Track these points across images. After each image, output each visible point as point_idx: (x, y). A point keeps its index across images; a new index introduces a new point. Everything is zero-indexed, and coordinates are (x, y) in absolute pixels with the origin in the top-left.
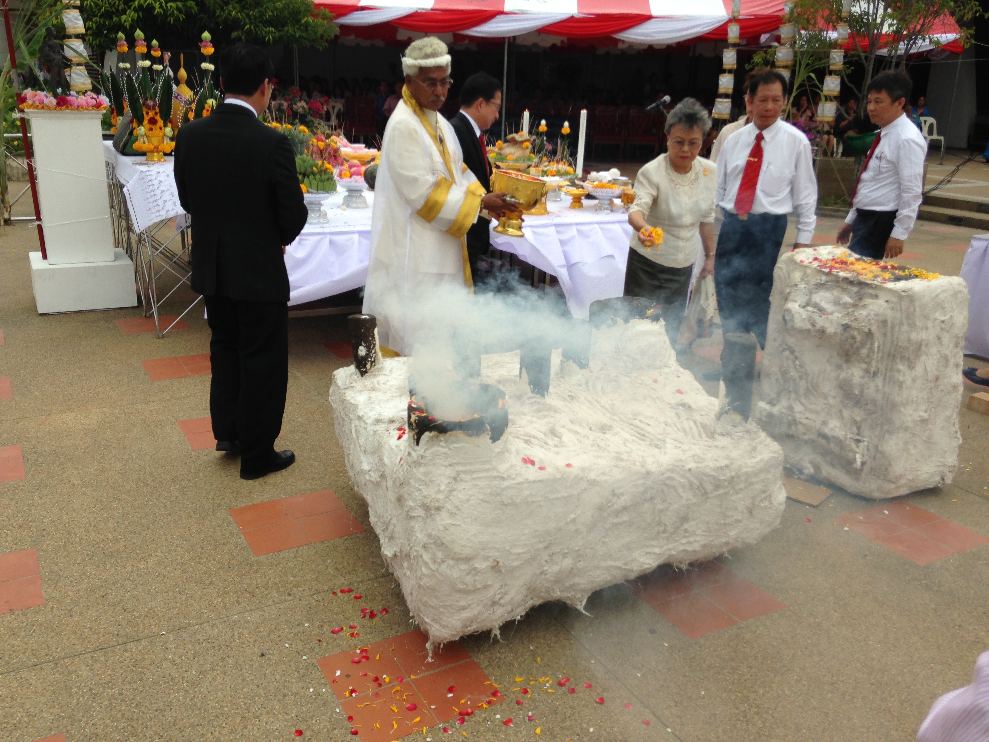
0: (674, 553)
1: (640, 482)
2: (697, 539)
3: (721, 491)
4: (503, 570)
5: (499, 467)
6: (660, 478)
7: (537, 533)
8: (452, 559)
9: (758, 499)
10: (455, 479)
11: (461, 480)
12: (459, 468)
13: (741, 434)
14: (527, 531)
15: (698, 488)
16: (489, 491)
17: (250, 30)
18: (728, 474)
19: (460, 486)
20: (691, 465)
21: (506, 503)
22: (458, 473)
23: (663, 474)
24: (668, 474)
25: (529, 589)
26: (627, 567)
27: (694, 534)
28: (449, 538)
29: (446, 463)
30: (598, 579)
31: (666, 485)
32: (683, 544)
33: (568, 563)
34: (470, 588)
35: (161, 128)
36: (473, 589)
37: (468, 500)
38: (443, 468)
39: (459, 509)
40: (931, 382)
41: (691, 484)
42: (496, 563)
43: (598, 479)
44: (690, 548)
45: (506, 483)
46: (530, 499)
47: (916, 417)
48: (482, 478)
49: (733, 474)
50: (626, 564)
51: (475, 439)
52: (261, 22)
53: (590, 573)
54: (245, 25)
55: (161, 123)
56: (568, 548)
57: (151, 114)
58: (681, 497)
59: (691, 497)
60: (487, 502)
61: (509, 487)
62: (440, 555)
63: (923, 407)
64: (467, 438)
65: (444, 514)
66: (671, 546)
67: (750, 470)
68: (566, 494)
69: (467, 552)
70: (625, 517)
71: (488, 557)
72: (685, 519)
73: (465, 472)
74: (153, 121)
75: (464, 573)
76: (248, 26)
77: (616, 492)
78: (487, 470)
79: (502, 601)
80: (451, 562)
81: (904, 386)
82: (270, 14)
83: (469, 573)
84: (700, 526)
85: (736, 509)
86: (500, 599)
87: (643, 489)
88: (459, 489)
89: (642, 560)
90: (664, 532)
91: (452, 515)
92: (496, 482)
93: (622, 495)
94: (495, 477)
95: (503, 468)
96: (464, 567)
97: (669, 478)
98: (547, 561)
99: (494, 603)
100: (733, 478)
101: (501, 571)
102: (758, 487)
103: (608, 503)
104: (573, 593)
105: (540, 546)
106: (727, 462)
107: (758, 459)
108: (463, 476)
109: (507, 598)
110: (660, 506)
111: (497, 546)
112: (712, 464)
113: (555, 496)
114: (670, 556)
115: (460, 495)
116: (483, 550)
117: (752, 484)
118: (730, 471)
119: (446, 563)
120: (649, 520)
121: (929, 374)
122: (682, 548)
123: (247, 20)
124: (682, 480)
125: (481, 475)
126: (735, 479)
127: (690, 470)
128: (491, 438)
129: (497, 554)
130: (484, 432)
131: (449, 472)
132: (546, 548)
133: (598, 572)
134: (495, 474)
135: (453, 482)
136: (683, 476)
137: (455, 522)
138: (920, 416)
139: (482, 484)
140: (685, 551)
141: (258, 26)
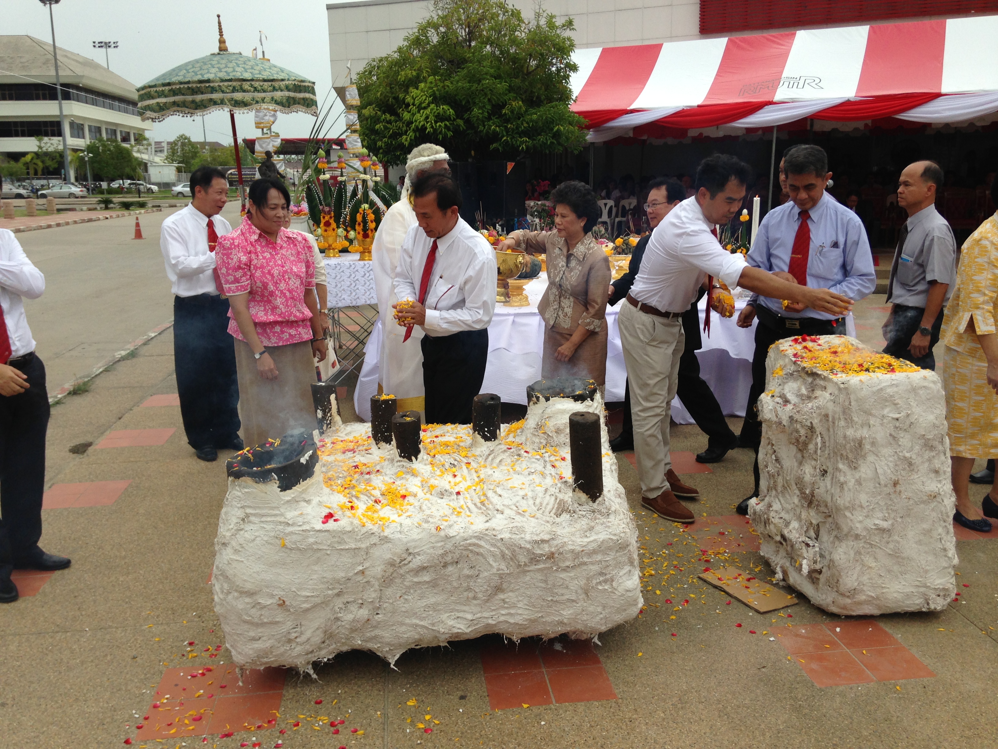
0: (491, 621)
1: (439, 544)
2: (520, 612)
3: (541, 566)
4: (291, 610)
5: (287, 513)
6: (462, 543)
7: (325, 580)
8: (236, 591)
9: (594, 582)
10: (243, 520)
11: (250, 522)
12: (249, 511)
13: (584, 513)
14: (315, 577)
15: (511, 559)
16: (272, 534)
17: (506, 141)
18: (547, 550)
19: (248, 527)
20: (506, 535)
21: (289, 546)
22: (247, 516)
23: (466, 540)
24: (474, 541)
25: (325, 632)
26: (434, 628)
27: (514, 606)
28: (231, 572)
29: (239, 505)
30: (405, 636)
31: (471, 551)
32: (503, 615)
33: (363, 613)
34: (256, 620)
35: (334, 230)
36: (260, 622)
37: (254, 540)
38: (236, 509)
39: (243, 547)
40: (886, 486)
41: (503, 556)
42: (282, 602)
43: (391, 536)
44: (512, 621)
45: (290, 529)
46: (315, 547)
47: (870, 523)
48: (270, 522)
49: (553, 550)
50: (433, 625)
51: (261, 486)
52: (517, 133)
53: (394, 628)
54: (503, 136)
55: (334, 225)
56: (362, 599)
57: (327, 218)
58: (491, 565)
59: (503, 566)
60: (271, 544)
61: (292, 533)
62: (226, 586)
63: (880, 515)
64: (255, 485)
65: (229, 550)
66: (486, 614)
67: (579, 549)
68: (353, 546)
69: (248, 586)
70: (426, 577)
71: (273, 595)
72: (499, 589)
73: (254, 515)
74: (327, 224)
75: (248, 606)
76: (505, 138)
77: (411, 551)
78: (276, 515)
79: (298, 640)
80: (236, 594)
81: (846, 489)
82: (526, 125)
83: (254, 607)
84: (520, 599)
85: (567, 587)
86: (296, 638)
87: (442, 551)
88: (246, 529)
89: (451, 623)
90: (475, 598)
91: (236, 551)
92: (280, 527)
93: (419, 555)
94: (280, 522)
95: (290, 515)
96: (247, 600)
97: (474, 545)
98: (341, 609)
99: (290, 641)
100: (553, 554)
101: (289, 611)
102: (595, 568)
103: (402, 561)
104: (379, 645)
105: (330, 592)
106: (546, 537)
107: (592, 539)
108: (252, 518)
109: (303, 638)
110: (466, 572)
111: (282, 586)
112: (528, 537)
113: (342, 547)
114: (488, 624)
115: (247, 535)
116: (267, 587)
117: (585, 564)
118: (550, 546)
119: (232, 595)
120: (455, 584)
121: (881, 477)
122: (502, 619)
123: (505, 133)
124: (492, 549)
125: (269, 519)
126: (556, 555)
127: (502, 539)
128: (278, 487)
129: (282, 593)
130: (271, 480)
131: (240, 513)
132: (338, 595)
133: (404, 628)
134: (282, 519)
135: (241, 522)
136: (493, 545)
137: (238, 558)
138: (875, 525)
139: (268, 527)
140: (507, 622)
141: (514, 137)
